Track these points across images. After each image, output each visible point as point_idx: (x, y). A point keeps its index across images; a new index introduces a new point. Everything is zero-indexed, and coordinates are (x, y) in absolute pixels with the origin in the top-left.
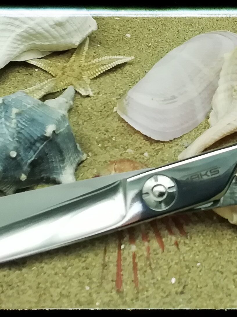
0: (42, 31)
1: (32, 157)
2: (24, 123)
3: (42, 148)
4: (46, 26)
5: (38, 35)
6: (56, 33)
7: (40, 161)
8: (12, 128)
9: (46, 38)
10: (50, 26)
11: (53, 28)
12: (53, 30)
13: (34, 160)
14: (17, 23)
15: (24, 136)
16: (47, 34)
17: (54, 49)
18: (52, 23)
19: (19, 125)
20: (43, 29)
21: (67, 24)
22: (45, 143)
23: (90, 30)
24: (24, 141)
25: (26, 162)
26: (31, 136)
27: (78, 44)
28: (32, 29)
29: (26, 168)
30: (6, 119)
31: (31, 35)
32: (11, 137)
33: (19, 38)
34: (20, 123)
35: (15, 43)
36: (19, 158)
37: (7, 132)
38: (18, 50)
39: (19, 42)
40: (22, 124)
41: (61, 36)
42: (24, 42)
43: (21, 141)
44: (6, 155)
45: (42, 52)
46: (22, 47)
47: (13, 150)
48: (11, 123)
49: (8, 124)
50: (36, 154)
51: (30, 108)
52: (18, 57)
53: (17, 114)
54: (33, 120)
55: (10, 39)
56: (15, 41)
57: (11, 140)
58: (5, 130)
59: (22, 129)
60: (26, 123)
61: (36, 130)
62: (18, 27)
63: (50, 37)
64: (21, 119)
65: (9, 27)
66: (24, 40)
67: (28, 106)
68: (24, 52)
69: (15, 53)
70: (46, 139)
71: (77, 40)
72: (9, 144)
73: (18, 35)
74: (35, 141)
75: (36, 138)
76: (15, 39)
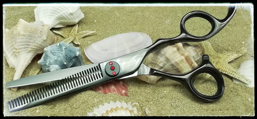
0: (65, 16)
3: (75, 61)
4: (67, 14)
5: (63, 18)
8: (64, 54)
10: (68, 14)
11: (69, 15)
12: (69, 16)
13: (72, 65)
14: (56, 13)
15: (68, 56)
16: (66, 18)
17: (68, 24)
18: (69, 13)
19: (66, 53)
20: (65, 15)
21: (74, 14)
22: (76, 59)
23: (82, 18)
24: (68, 58)
25: (69, 66)
26: (70, 56)
27: (77, 22)
28: (61, 15)
30: (61, 51)
31: (61, 17)
32: (63, 57)
33: (56, 18)
36: (67, 65)
37: (62, 56)
38: (56, 23)
39: (56, 20)
40: (67, 52)
41: (71, 19)
42: (58, 20)
43: (67, 59)
44: (63, 64)
45: (64, 25)
46: (57, 22)
47: (65, 62)
48: (63, 52)
50: (73, 63)
51: (68, 47)
52: (55, 26)
53: (65, 49)
54: (70, 51)
55: (53, 19)
56: (55, 20)
57: (63, 58)
58: (61, 55)
59: (67, 54)
60: (68, 52)
61: (72, 54)
62: (56, 14)
63: (68, 19)
64: (66, 50)
65: (53, 14)
66: (58, 19)
67: (68, 46)
68: (57, 24)
69: (54, 24)
70: (76, 57)
71: (77, 21)
72: (63, 60)
73: (56, 17)
74: (73, 58)
75: (73, 57)
76: (55, 19)
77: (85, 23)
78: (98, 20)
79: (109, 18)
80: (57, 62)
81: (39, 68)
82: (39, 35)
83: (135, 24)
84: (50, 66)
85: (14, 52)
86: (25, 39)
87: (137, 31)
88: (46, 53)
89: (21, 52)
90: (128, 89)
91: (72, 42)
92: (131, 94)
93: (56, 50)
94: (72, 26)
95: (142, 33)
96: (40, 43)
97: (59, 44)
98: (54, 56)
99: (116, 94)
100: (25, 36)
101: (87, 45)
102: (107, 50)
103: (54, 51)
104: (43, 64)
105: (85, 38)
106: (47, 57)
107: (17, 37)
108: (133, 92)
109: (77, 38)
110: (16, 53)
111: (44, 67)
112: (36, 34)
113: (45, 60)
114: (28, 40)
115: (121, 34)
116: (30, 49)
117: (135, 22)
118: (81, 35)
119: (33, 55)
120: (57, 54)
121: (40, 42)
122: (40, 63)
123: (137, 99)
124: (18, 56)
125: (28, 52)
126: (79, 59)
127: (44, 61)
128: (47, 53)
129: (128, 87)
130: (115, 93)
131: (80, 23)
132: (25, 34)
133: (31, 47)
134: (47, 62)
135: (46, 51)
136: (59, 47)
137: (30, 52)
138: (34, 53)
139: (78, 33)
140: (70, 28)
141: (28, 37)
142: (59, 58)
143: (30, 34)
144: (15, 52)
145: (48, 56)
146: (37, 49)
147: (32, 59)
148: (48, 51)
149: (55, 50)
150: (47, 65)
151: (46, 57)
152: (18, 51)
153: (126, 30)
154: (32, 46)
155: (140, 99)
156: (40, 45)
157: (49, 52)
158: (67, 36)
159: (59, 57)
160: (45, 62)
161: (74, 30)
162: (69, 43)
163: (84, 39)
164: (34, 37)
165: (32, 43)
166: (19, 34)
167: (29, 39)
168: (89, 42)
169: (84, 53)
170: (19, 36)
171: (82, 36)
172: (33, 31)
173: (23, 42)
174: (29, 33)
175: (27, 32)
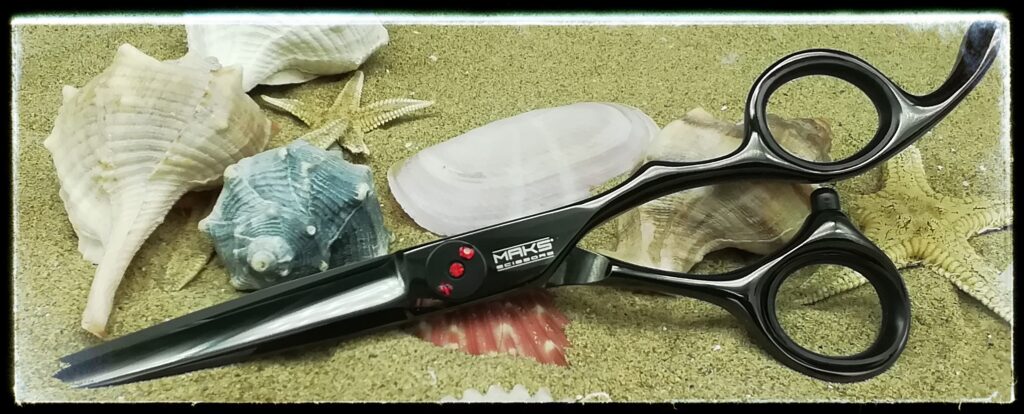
0: (310, 38)
1: (334, 234)
2: (321, 184)
3: (349, 220)
4: (316, 30)
5: (303, 45)
6: (330, 42)
7: (344, 241)
8: (305, 192)
9: (314, 50)
10: (323, 31)
11: (327, 35)
12: (325, 38)
13: (338, 240)
15: (323, 203)
16: (315, 44)
17: (324, 71)
18: (326, 27)
19: (315, 186)
20: (311, 35)
21: (347, 31)
22: (353, 212)
23: (378, 44)
24: (323, 210)
25: (326, 244)
26: (333, 202)
27: (359, 63)
28: (296, 34)
29: (325, 252)
30: (294, 180)
31: (293, 44)
32: (304, 206)
34: (315, 183)
35: (269, 56)
36: (316, 238)
37: (297, 198)
38: (271, 67)
39: (274, 55)
40: (318, 185)
41: (337, 49)
42: (280, 54)
43: (317, 211)
44: (301, 232)
45: (305, 75)
46: (279, 63)
47: (309, 225)
48: (301, 184)
49: (299, 186)
50: (341, 229)
51: (325, 162)
52: (269, 78)
53: (310, 171)
54: (333, 178)
55: (262, 49)
56: (269, 53)
57: (304, 210)
58: (294, 195)
59: (319, 192)
60: (324, 183)
61: (341, 193)
62: (274, 30)
63: (321, 48)
64: (316, 177)
66: (281, 51)
67: (322, 159)
68: (279, 71)
69: (267, 71)
70: (355, 205)
71: (358, 57)
72: (301, 216)
73: (273, 43)
74: (341, 209)
75: (341, 205)
76: (269, 50)
77: (391, 68)
78: (445, 52)
79: (491, 46)
80: (279, 224)
81: (203, 251)
82: (199, 108)
83: (596, 71)
84: (250, 242)
85: (97, 179)
86: (139, 124)
87: (603, 99)
88: (232, 190)
89: (124, 178)
90: (566, 336)
91: (339, 143)
92: (578, 355)
93: (274, 175)
94: (341, 77)
95: (625, 109)
96: (200, 141)
97: (288, 150)
98: (266, 199)
99: (518, 355)
100: (140, 113)
101: (401, 154)
102: (480, 175)
103: (264, 178)
104: (219, 233)
105: (392, 129)
106: (237, 205)
107: (107, 116)
108: (586, 347)
109: (357, 128)
110: (106, 180)
111: (227, 245)
112: (185, 104)
113: (229, 214)
114: (151, 129)
115: (541, 110)
116: (160, 166)
117: (595, 61)
118: (377, 114)
119: (173, 192)
120: (279, 191)
121: (203, 139)
122: (208, 229)
123: (605, 375)
124: (114, 192)
125: (151, 180)
126: (367, 212)
127: (226, 220)
128: (237, 189)
129: (567, 327)
130: (512, 351)
131: (370, 65)
132: (141, 102)
133: (167, 159)
134: (238, 224)
135: (234, 179)
136: (285, 165)
137: (164, 179)
138: (179, 182)
139: (363, 109)
140: (332, 86)
141: (153, 117)
142: (285, 209)
143: (163, 104)
144: (100, 178)
145: (239, 200)
146: (191, 168)
147: (170, 208)
148: (241, 181)
149: (268, 175)
150: (236, 235)
151: (233, 202)
152: (111, 173)
153: (560, 96)
154: (167, 153)
155: (618, 378)
156: (202, 149)
157: (246, 183)
158: (318, 120)
159: (287, 204)
160: (229, 225)
161: (347, 95)
162: (326, 146)
163: (386, 132)
164: (179, 117)
165: (168, 143)
166: (118, 103)
167: (158, 123)
168: (408, 145)
169: (389, 190)
170: (118, 111)
171: (380, 118)
172: (172, 93)
173: (131, 138)
174: (159, 98)
175: (151, 97)
